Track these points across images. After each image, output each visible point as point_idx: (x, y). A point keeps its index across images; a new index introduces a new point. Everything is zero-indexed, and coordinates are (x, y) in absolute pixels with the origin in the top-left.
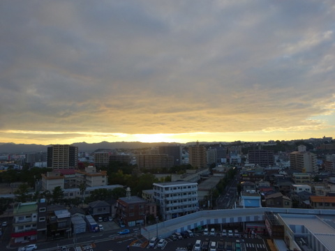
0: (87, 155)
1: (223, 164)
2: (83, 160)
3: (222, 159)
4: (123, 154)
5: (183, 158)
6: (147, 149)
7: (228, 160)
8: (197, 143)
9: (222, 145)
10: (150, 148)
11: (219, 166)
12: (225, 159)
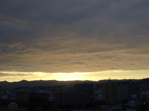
0: (8, 93)
1: (134, 99)
2: (5, 97)
3: (133, 95)
4: (41, 91)
5: (97, 95)
6: (63, 86)
7: (138, 96)
8: (110, 80)
9: (132, 83)
10: (66, 86)
11: (131, 102)
12: (136, 95)
